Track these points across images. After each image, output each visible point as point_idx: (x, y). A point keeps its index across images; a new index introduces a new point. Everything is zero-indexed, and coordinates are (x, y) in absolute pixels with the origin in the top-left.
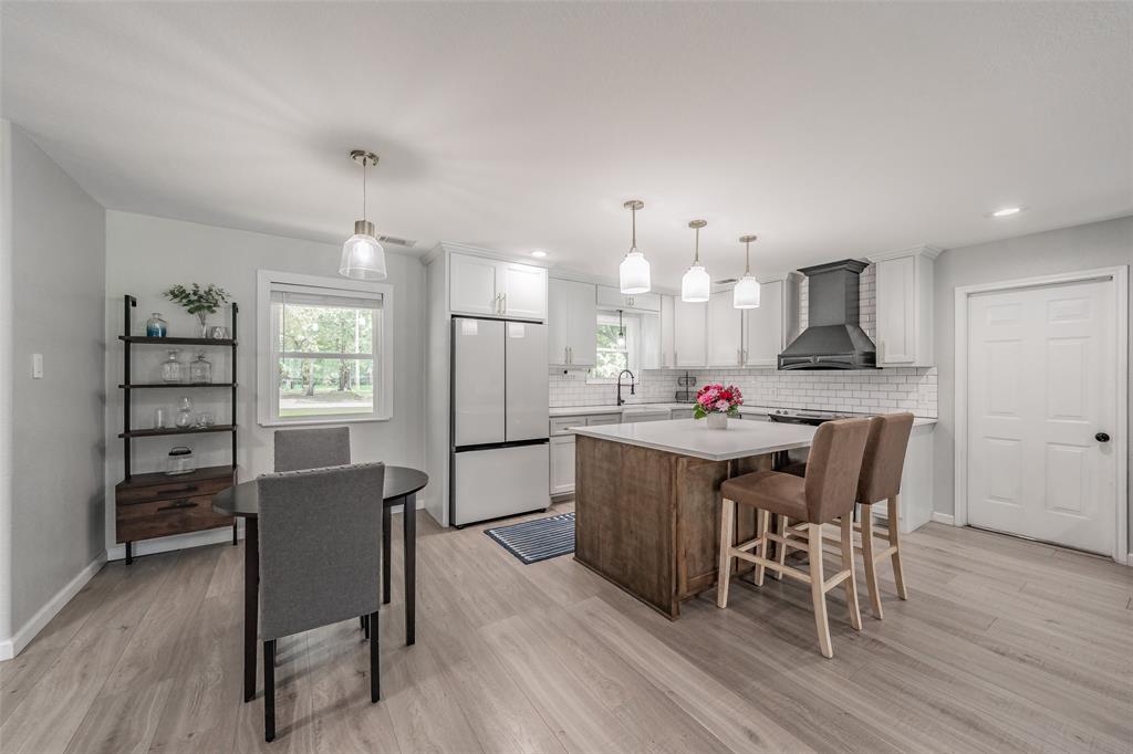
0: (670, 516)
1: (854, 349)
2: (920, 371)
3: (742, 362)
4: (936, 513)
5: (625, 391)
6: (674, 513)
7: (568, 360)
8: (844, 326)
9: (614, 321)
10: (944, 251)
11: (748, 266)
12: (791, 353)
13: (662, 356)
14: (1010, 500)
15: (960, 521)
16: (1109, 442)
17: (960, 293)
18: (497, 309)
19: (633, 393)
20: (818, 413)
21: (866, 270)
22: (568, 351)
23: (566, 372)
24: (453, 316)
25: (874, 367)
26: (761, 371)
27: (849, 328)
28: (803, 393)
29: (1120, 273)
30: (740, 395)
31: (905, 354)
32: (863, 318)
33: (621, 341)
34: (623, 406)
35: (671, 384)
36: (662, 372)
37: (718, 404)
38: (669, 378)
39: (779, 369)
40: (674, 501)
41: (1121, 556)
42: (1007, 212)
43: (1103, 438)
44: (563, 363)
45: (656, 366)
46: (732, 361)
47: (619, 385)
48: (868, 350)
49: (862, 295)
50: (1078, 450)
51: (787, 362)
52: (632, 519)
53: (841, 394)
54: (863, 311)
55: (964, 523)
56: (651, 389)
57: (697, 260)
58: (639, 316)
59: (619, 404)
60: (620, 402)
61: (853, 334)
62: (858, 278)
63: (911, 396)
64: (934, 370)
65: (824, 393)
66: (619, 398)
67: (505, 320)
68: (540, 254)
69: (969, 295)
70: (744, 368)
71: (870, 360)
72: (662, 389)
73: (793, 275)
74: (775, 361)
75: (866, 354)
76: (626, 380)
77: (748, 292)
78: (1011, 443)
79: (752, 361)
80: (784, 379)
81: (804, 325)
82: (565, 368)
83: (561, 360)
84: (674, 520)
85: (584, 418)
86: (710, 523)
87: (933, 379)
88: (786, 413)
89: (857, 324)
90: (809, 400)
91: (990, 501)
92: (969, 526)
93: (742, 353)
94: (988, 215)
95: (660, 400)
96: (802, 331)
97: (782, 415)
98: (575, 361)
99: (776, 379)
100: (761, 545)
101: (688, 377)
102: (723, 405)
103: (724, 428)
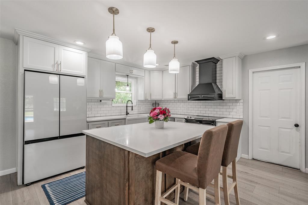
0: (125, 186)
1: (215, 92)
2: (237, 101)
3: (175, 97)
4: (242, 154)
5: (129, 109)
6: (127, 184)
7: (101, 95)
8: (211, 84)
9: (124, 80)
10: (246, 56)
11: (175, 54)
12: (193, 94)
13: (145, 95)
14: (267, 149)
15: (250, 158)
16: (299, 127)
17: (250, 71)
18: (56, 69)
19: (132, 110)
20: (202, 117)
21: (219, 63)
22: (101, 92)
23: (101, 101)
24: (25, 70)
25: (222, 99)
26: (182, 101)
27: (213, 84)
28: (197, 109)
29: (303, 65)
30: (169, 112)
31: (233, 94)
32: (217, 81)
33: (128, 88)
34: (128, 115)
35: (150, 106)
36: (146, 101)
37: (159, 117)
38: (149, 104)
39: (188, 100)
40: (127, 177)
41: (303, 169)
42: (271, 37)
43: (297, 126)
44: (99, 97)
45: (143, 99)
46: (171, 97)
47: (127, 106)
48: (220, 93)
49: (217, 72)
50: (289, 130)
51: (192, 97)
52: (108, 184)
53: (210, 109)
54: (218, 78)
55: (252, 158)
56: (141, 108)
57: (150, 47)
58: (136, 78)
59: (127, 115)
60: (127, 114)
61: (215, 87)
62: (216, 65)
63: (234, 110)
64: (242, 101)
65: (204, 109)
66: (127, 112)
67: (60, 75)
68: (80, 43)
69: (253, 72)
70: (176, 100)
71: (220, 97)
72: (146, 108)
73: (193, 64)
74: (186, 97)
75: (219, 94)
76: (130, 104)
77: (174, 65)
78: (267, 128)
79: (179, 97)
80: (190, 104)
81: (197, 83)
82: (101, 99)
83: (97, 95)
84: (127, 188)
85: (107, 122)
86: (150, 184)
87: (242, 104)
88: (191, 117)
89: (216, 83)
90: (199, 112)
91: (260, 149)
92: (253, 159)
93: (175, 94)
94: (264, 39)
95: (145, 112)
96: (197, 85)
97: (189, 118)
98: (105, 96)
99: (188, 104)
100: (177, 188)
101: (155, 104)
102: (161, 117)
103: (162, 128)
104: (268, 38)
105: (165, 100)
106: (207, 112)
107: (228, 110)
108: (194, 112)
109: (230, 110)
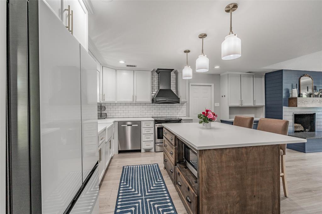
3: (134, 100)
17: (190, 84)
28: (151, 111)
31: (186, 99)
63: (181, 111)
65: (158, 111)
79: (138, 100)
87: (185, 106)
93: (134, 96)
104: (215, 67)
105: (118, 102)
106: (161, 113)
107: (176, 111)
108: (149, 114)
109: (178, 111)
